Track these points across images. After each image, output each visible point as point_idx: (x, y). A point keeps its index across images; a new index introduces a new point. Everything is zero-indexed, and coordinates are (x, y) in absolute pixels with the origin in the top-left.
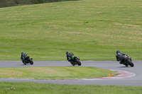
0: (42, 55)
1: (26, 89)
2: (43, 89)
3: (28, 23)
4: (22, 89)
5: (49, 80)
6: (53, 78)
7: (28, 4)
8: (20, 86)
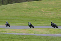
0: (37, 23)
1: (31, 38)
2: (38, 38)
3: (31, 9)
4: (29, 38)
5: (40, 34)
6: (42, 33)
7: (31, 1)
8: (28, 37)
